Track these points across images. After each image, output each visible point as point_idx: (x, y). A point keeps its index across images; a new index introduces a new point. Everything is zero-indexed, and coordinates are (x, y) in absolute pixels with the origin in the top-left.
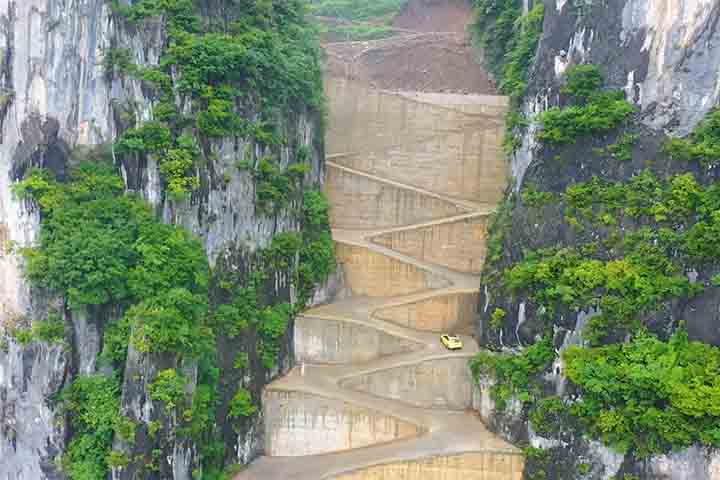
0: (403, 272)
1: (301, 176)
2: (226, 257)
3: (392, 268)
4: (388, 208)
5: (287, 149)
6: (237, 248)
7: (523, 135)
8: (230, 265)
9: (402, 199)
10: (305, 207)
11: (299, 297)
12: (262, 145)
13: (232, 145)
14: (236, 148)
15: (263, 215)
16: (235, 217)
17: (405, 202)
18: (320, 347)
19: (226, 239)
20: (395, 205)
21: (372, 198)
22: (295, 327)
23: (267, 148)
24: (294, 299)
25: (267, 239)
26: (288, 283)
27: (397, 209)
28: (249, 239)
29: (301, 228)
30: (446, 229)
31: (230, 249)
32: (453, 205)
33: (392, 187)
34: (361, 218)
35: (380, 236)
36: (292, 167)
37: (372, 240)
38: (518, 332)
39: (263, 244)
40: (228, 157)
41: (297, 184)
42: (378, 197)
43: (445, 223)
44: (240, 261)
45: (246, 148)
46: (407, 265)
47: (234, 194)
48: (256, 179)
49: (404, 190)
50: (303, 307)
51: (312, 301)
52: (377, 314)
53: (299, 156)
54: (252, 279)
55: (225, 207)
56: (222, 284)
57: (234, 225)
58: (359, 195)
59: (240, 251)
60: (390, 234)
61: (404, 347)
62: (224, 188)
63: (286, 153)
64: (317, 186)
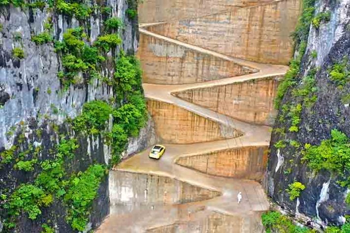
0: (202, 125)
1: (113, 46)
2: (27, 135)
3: (193, 121)
4: (189, 67)
5: (97, 21)
6: (39, 124)
7: (333, 9)
8: (32, 142)
9: (201, 61)
10: (117, 74)
11: (113, 154)
12: (68, 16)
13: (26, 16)
14: (31, 20)
15: (72, 87)
16: (35, 94)
17: (203, 63)
18: (131, 195)
19: (25, 117)
20: (195, 66)
21: (178, 60)
22: (109, 180)
23: (74, 20)
24: (107, 157)
25: (78, 109)
26: (101, 145)
27: (197, 69)
28: (55, 112)
29: (114, 93)
30: (237, 87)
31: (30, 127)
32: (241, 66)
33: (193, 51)
34: (169, 75)
35: (184, 92)
36: (102, 38)
37: (177, 95)
38: (319, 208)
39: (72, 114)
40: (20, 30)
41: (109, 54)
42: (182, 59)
43: (235, 83)
44: (45, 136)
45: (45, 20)
46: (205, 119)
47: (31, 70)
48: (61, 52)
49: (203, 54)
50: (116, 161)
51: (126, 153)
52: (180, 162)
53: (110, 27)
54: (59, 152)
55: (20, 85)
56: (21, 165)
57: (34, 102)
58: (167, 57)
59: (44, 126)
60: (192, 90)
61: (203, 195)
62: (17, 65)
63: (96, 24)
64: (131, 53)
